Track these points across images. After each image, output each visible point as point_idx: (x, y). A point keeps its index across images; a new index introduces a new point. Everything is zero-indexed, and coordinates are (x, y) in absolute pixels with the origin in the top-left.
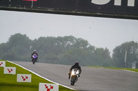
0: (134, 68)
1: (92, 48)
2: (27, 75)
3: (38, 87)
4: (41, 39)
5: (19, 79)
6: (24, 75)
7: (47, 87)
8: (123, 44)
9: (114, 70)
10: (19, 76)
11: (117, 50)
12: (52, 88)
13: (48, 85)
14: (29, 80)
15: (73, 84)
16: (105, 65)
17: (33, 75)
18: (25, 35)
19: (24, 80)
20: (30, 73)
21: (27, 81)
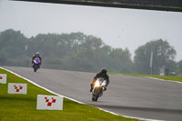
0: (162, 74)
1: (107, 48)
2: (22, 85)
3: (36, 100)
4: (40, 36)
5: (11, 90)
6: (18, 85)
7: (47, 101)
8: (148, 44)
9: (135, 77)
10: (11, 85)
11: (140, 51)
12: (54, 101)
13: (49, 97)
14: (24, 91)
15: (95, 99)
16: (125, 71)
17: (29, 84)
18: (19, 32)
19: (18, 91)
20: (26, 82)
21: (21, 92)
